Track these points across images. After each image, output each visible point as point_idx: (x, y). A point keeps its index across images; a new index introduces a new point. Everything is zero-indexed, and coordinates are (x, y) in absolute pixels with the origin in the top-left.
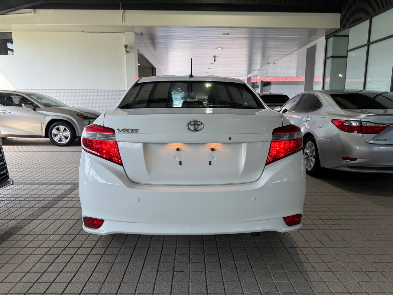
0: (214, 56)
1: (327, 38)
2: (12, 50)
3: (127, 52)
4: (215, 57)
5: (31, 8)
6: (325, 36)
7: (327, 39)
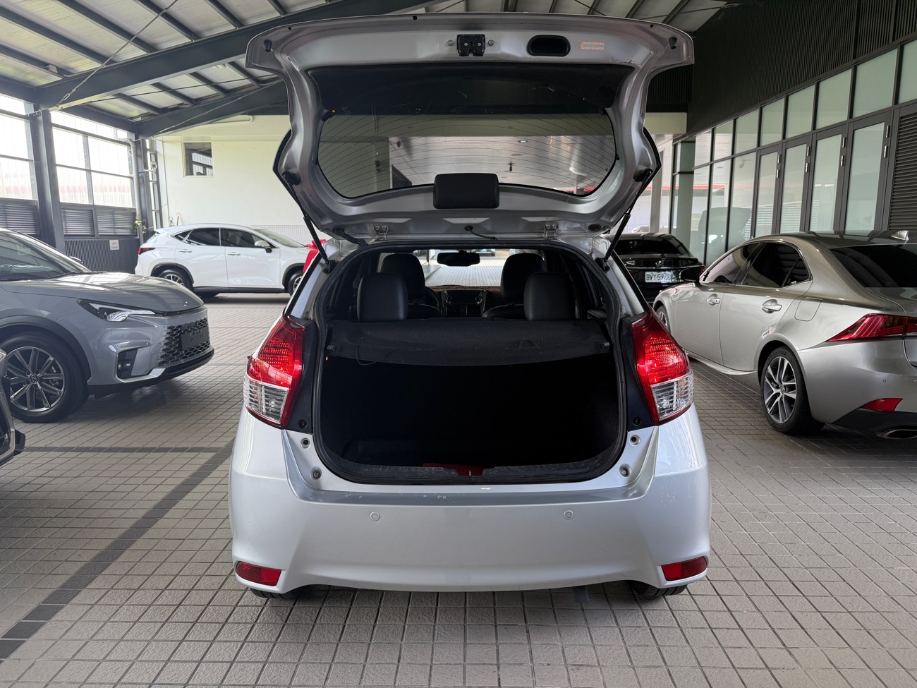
0: (509, 162)
1: (675, 143)
2: (211, 167)
3: (379, 171)
4: (511, 164)
5: (249, 114)
6: (672, 141)
7: (675, 147)
